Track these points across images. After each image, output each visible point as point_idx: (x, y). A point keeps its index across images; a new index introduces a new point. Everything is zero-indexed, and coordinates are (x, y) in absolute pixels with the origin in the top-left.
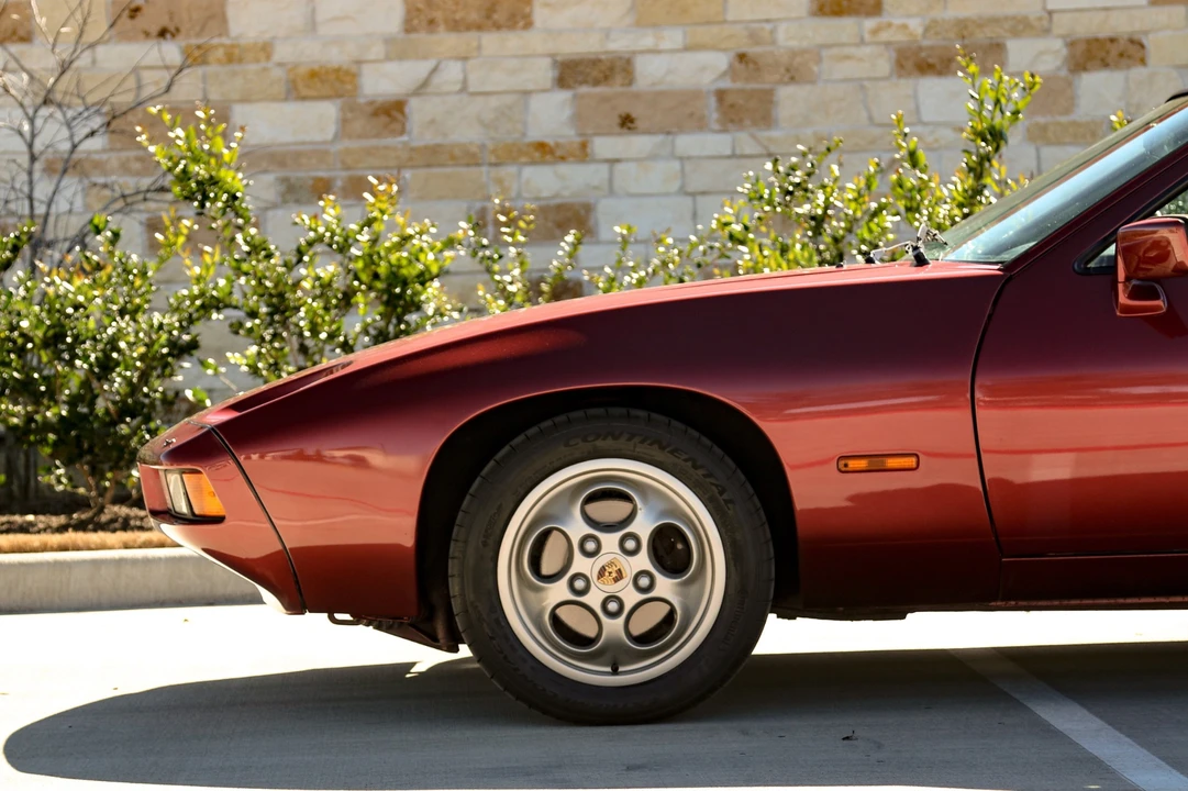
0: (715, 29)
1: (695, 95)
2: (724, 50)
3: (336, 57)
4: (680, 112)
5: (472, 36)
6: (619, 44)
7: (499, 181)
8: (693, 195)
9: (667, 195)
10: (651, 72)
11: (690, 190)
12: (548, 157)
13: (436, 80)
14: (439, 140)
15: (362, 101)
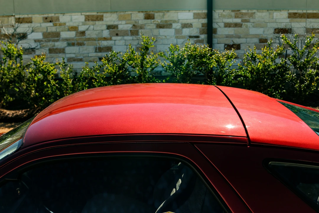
0: (130, 21)
1: (127, 31)
2: (131, 24)
3: (75, 25)
4: (125, 33)
5: (94, 22)
6: (116, 23)
7: (99, 43)
8: (127, 45)
9: (123, 45)
10: (120, 27)
11: (126, 44)
12: (106, 40)
13: (90, 28)
14: (90, 37)
15: (79, 31)
